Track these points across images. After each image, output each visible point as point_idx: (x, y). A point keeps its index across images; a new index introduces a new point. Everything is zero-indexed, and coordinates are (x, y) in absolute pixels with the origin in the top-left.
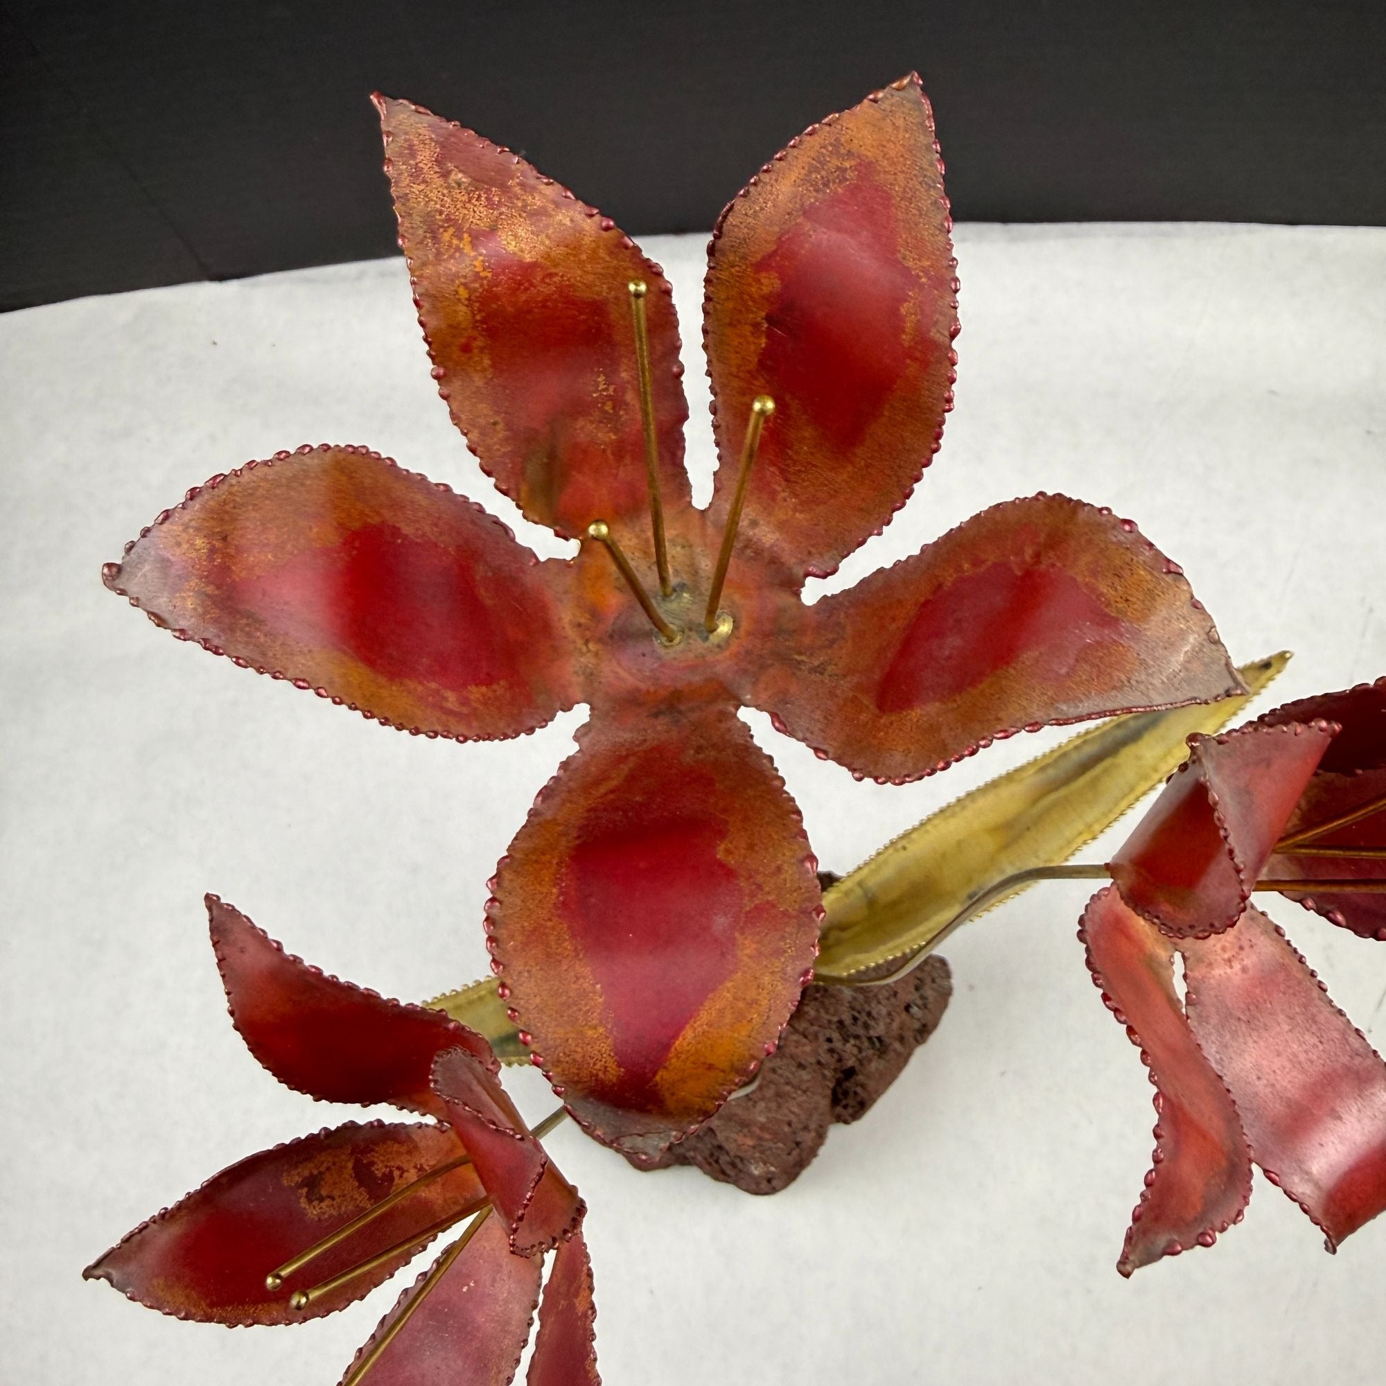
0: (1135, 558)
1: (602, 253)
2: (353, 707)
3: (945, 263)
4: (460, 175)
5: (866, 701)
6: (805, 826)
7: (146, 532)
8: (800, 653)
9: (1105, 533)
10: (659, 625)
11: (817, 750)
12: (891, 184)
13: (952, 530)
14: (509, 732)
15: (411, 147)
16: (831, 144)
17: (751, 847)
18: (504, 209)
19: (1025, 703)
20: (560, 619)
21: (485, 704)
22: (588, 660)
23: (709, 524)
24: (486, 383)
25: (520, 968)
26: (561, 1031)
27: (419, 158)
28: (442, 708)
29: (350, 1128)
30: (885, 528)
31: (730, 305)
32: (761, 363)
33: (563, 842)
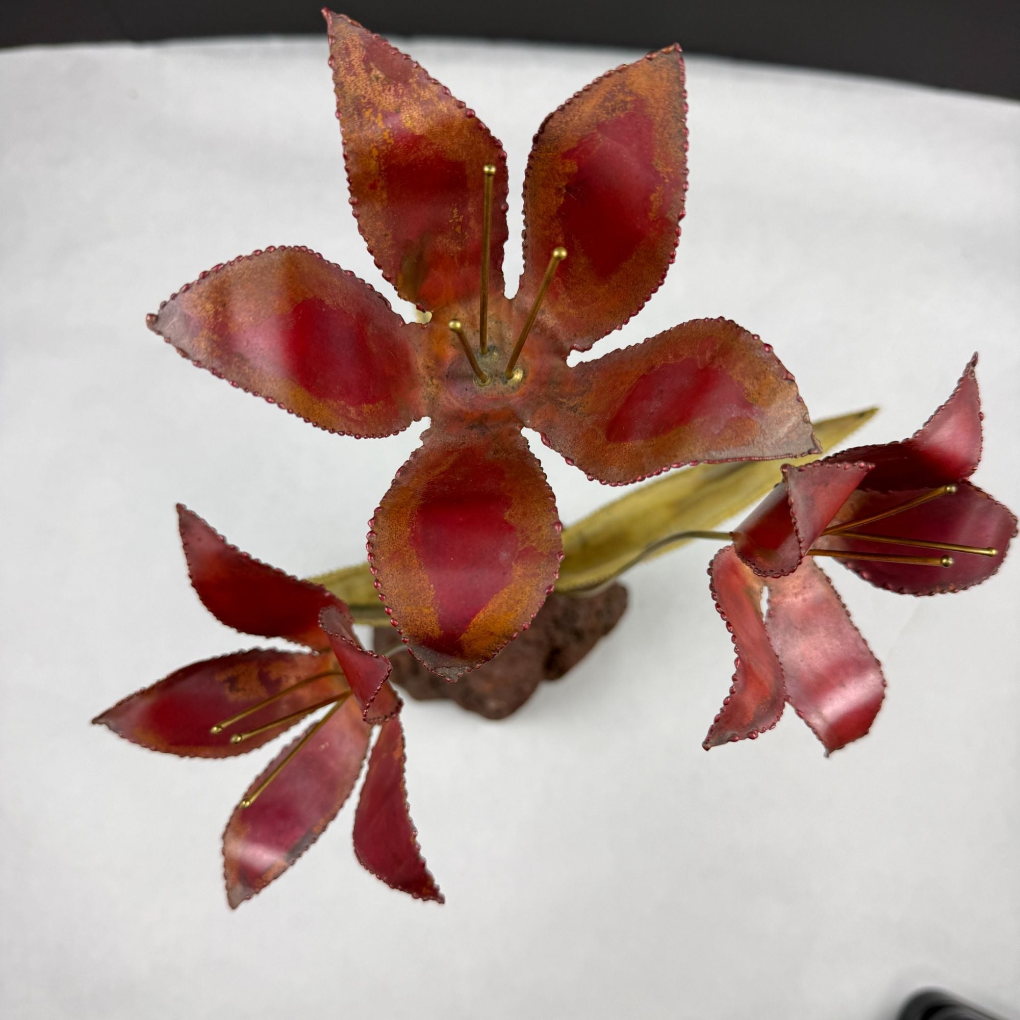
0: (768, 368)
1: (465, 132)
2: (299, 415)
3: (682, 171)
4: (378, 72)
5: (601, 432)
6: (557, 505)
7: (174, 296)
8: (562, 397)
9: (754, 350)
10: (479, 374)
11: (567, 459)
12: (654, 116)
13: (665, 331)
14: (385, 433)
15: (347, 49)
16: (620, 85)
17: (524, 514)
18: (405, 99)
19: (692, 448)
20: (416, 362)
21: (371, 415)
22: (431, 390)
23: (514, 308)
24: (383, 210)
25: (388, 572)
26: (409, 608)
27: (352, 57)
28: (347, 417)
29: (255, 652)
30: (624, 326)
31: (543, 174)
32: (559, 212)
33: (414, 503)
